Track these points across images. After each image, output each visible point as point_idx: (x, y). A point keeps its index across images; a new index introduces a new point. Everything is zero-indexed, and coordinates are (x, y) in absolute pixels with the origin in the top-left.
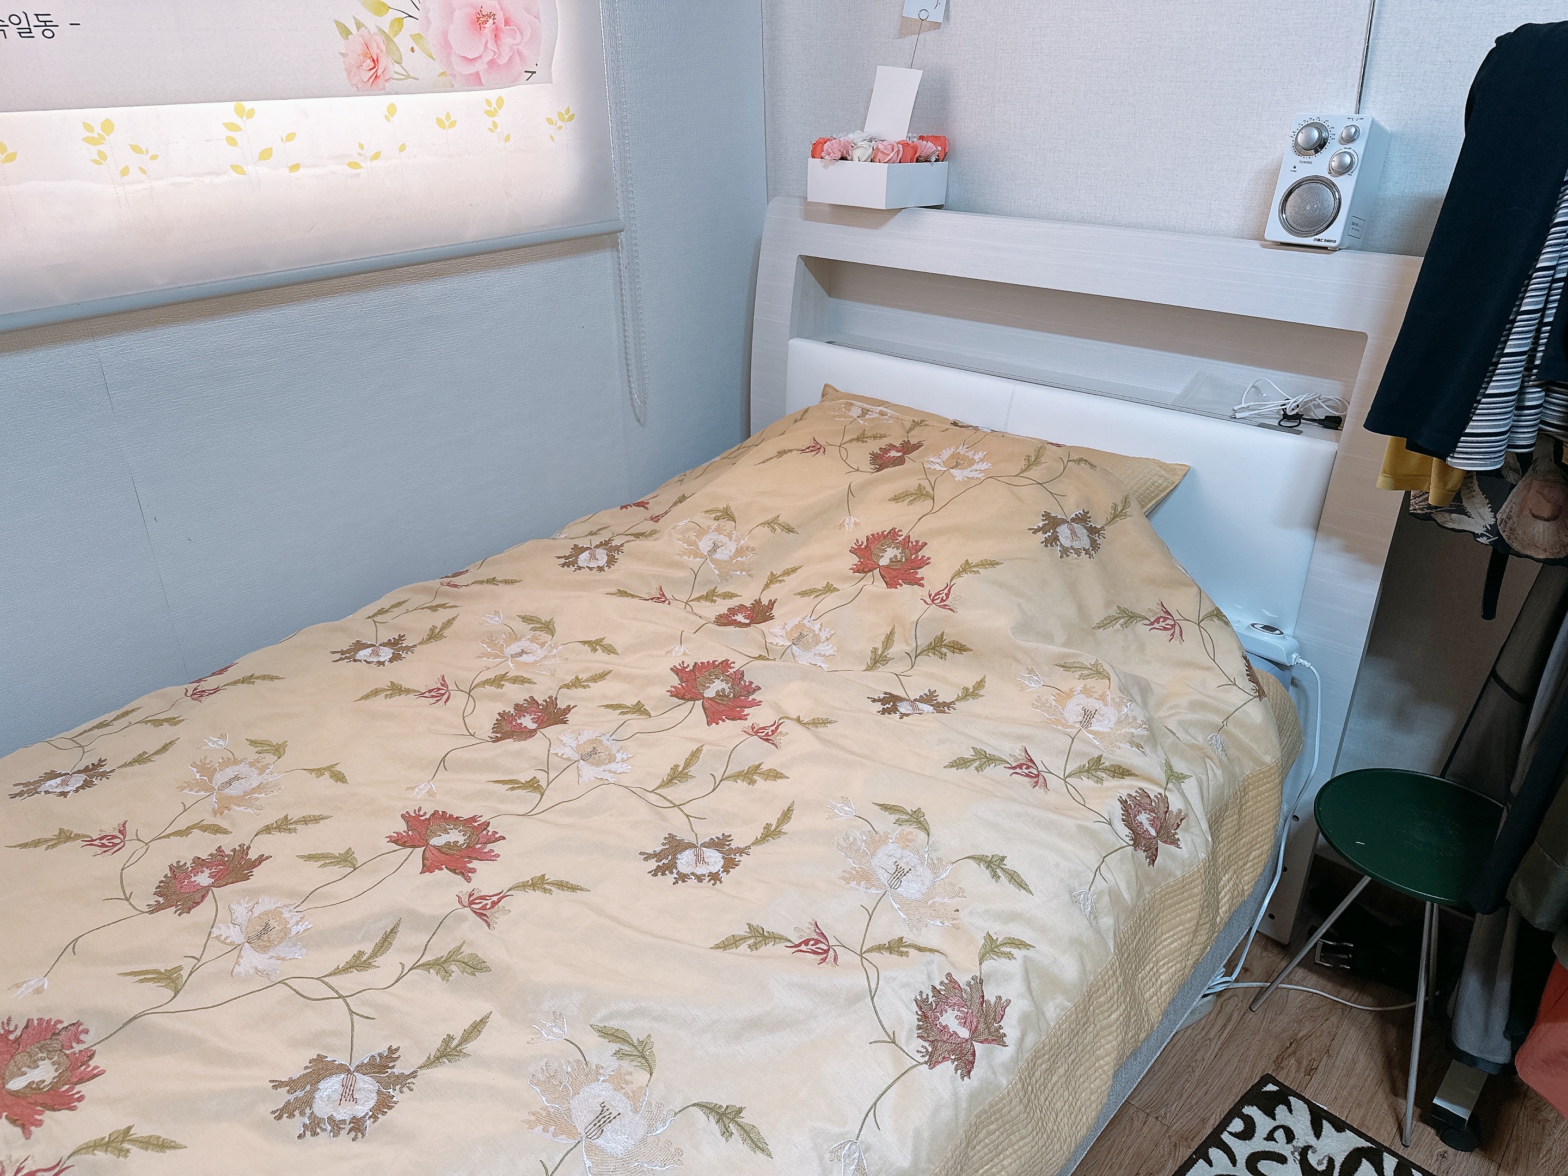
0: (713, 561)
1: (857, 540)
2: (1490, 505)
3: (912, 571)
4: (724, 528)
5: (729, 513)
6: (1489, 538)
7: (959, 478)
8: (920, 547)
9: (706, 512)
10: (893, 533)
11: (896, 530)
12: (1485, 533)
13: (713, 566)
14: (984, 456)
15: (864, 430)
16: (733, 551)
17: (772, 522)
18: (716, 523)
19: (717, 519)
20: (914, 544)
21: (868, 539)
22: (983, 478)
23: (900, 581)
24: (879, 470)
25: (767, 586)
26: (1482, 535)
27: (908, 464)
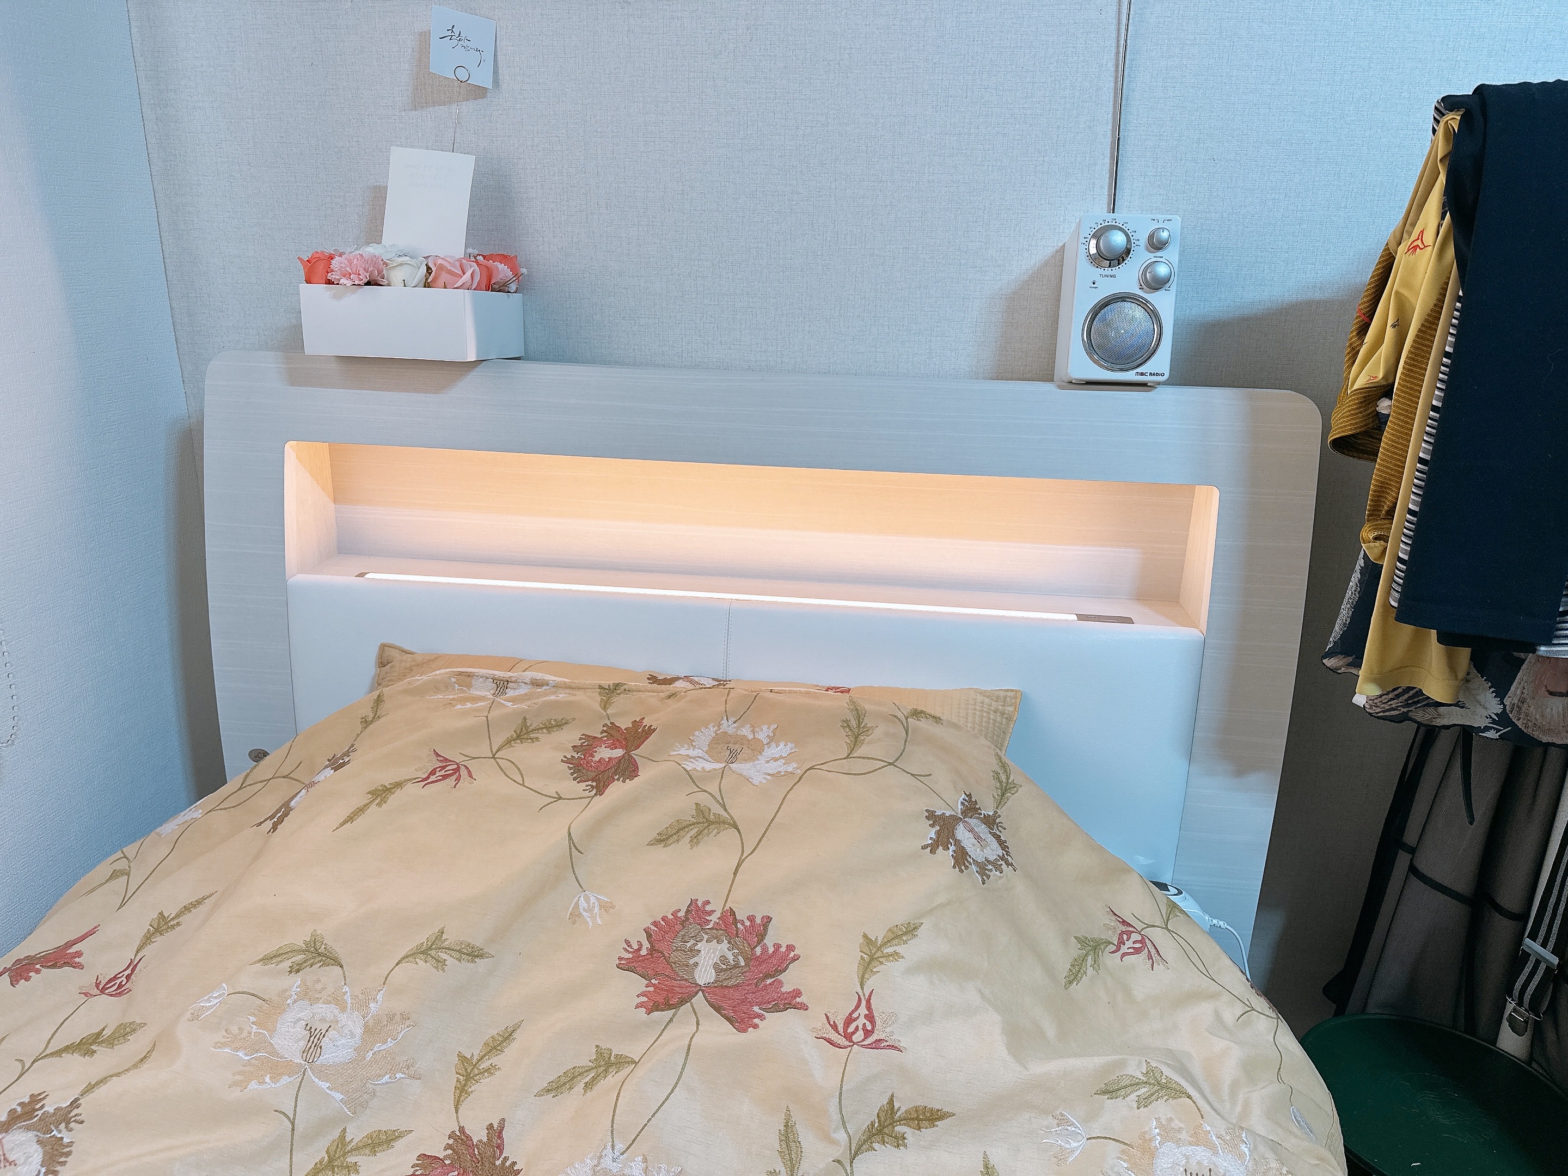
0: (323, 1073)
1: (627, 942)
2: (1493, 689)
3: (769, 981)
4: (319, 987)
5: (322, 950)
6: (1498, 731)
7: (758, 779)
8: (760, 928)
9: (266, 959)
10: (697, 912)
11: (700, 904)
12: (1491, 725)
13: (324, 1085)
14: (774, 732)
15: (525, 719)
16: (359, 1031)
17: (430, 948)
18: (297, 980)
19: (296, 969)
20: (748, 923)
21: (649, 936)
22: (799, 772)
23: (756, 1009)
24: (600, 792)
25: (462, 1091)
26: (1487, 729)
27: (647, 773)
